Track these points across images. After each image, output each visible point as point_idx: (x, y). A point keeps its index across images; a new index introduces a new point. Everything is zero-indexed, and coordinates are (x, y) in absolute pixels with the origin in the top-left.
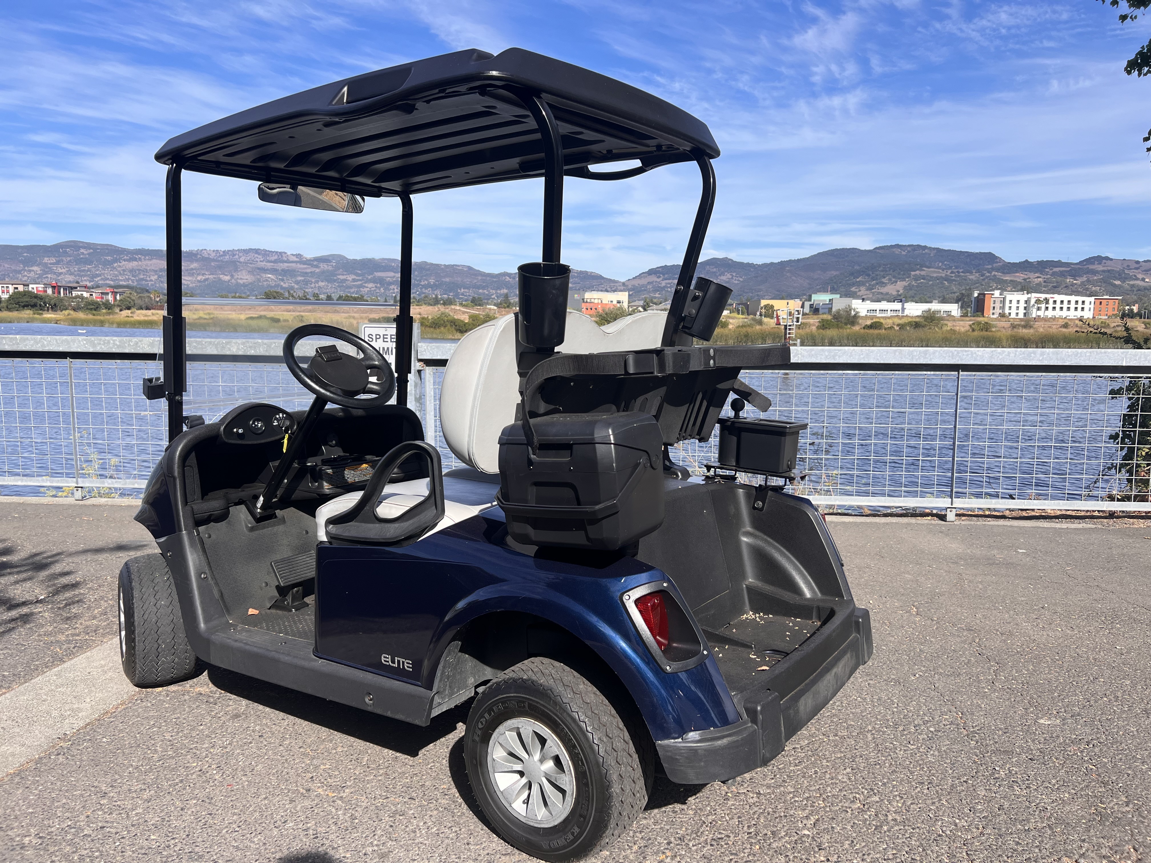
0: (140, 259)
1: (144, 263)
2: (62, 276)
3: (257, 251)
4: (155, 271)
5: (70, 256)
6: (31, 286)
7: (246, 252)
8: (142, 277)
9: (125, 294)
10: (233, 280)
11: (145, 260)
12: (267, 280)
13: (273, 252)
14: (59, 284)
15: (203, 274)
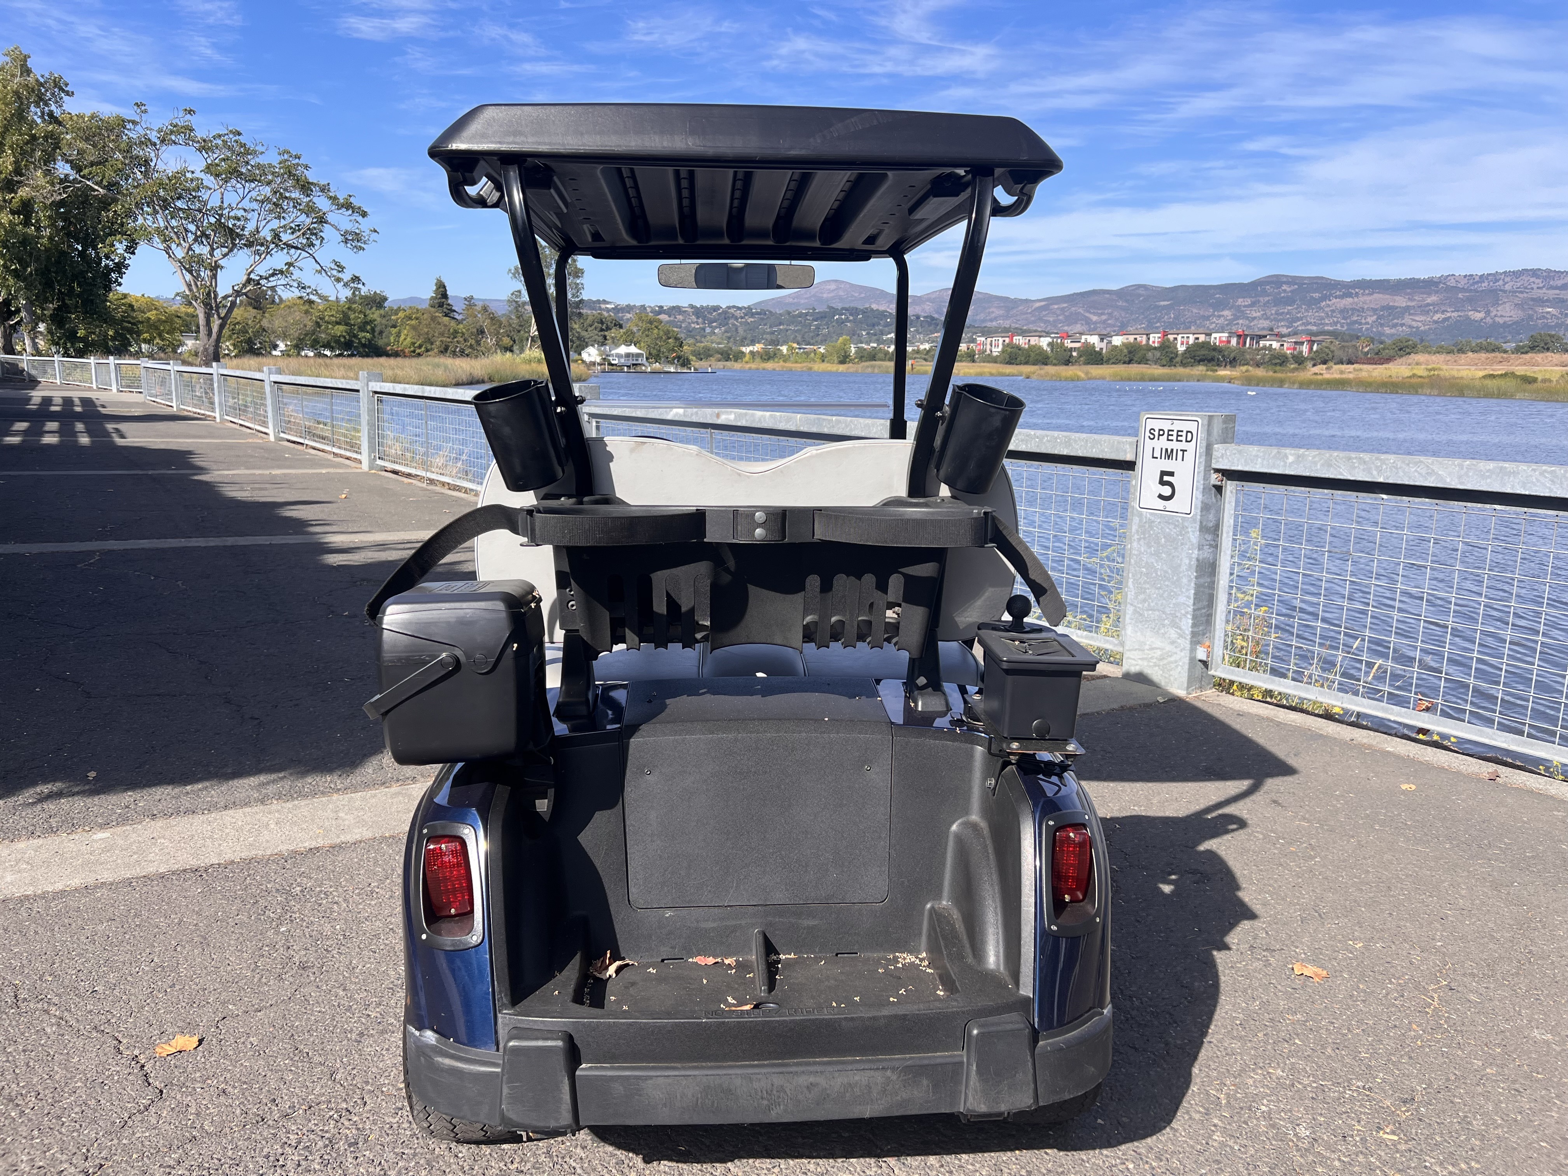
0: (1357, 294)
1: (1362, 299)
2: (1255, 322)
3: (1535, 273)
4: (1374, 310)
5: (1268, 296)
6: (1214, 335)
7: (1516, 274)
8: (1355, 318)
9: (1324, 344)
10: (1488, 318)
11: (1363, 294)
12: (1544, 317)
13: (1562, 273)
14: (1246, 333)
15: (1443, 312)
